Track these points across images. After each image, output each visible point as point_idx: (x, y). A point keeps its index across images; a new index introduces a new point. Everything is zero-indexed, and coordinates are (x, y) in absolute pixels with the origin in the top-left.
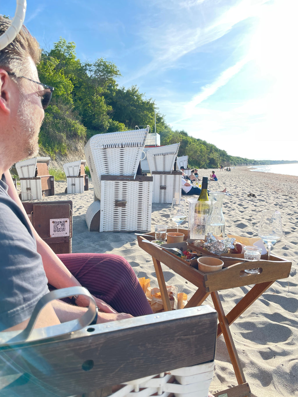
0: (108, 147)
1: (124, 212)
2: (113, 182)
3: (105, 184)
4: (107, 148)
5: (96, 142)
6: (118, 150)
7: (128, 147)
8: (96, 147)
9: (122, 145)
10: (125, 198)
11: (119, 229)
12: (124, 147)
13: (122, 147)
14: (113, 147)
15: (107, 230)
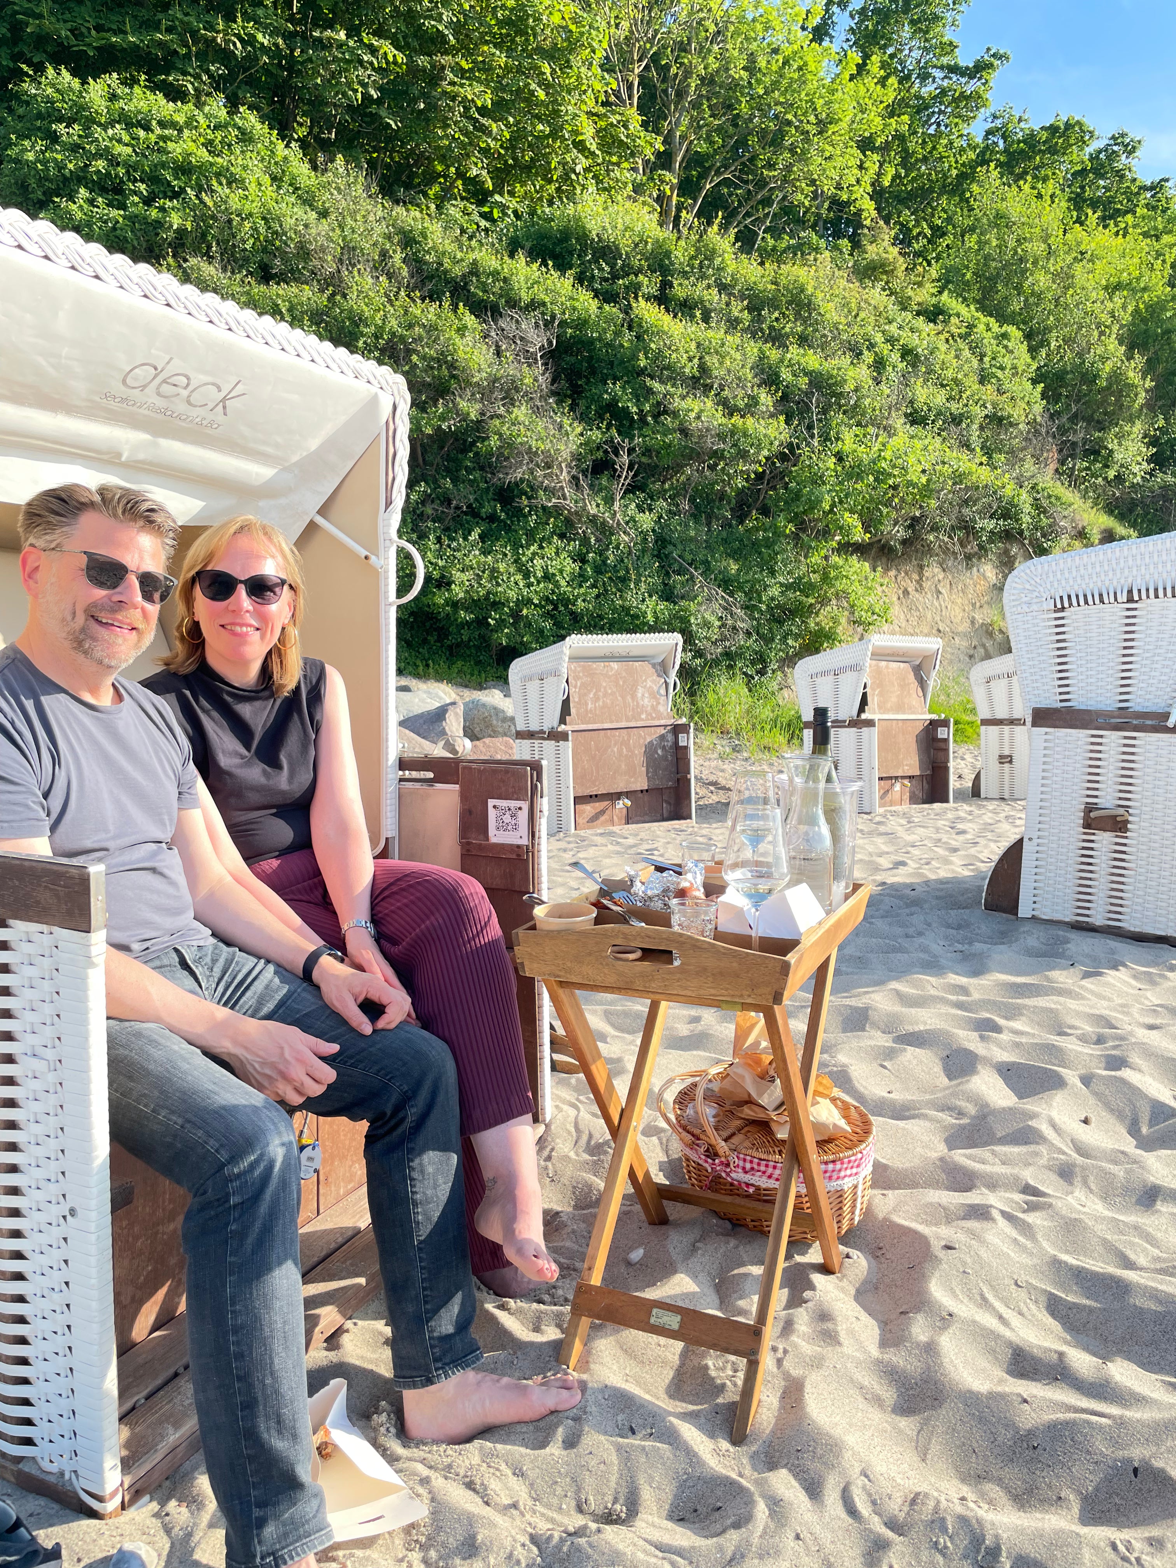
0: (1071, 605)
1: (1119, 856)
2: (1081, 736)
3: (1046, 741)
4: (1066, 605)
5: (1028, 586)
6: (1115, 612)
7: (1157, 597)
8: (1025, 607)
9: (1130, 592)
10: (1129, 799)
11: (1098, 919)
12: (1136, 598)
13: (1130, 600)
14: (1090, 602)
15: (1046, 913)
